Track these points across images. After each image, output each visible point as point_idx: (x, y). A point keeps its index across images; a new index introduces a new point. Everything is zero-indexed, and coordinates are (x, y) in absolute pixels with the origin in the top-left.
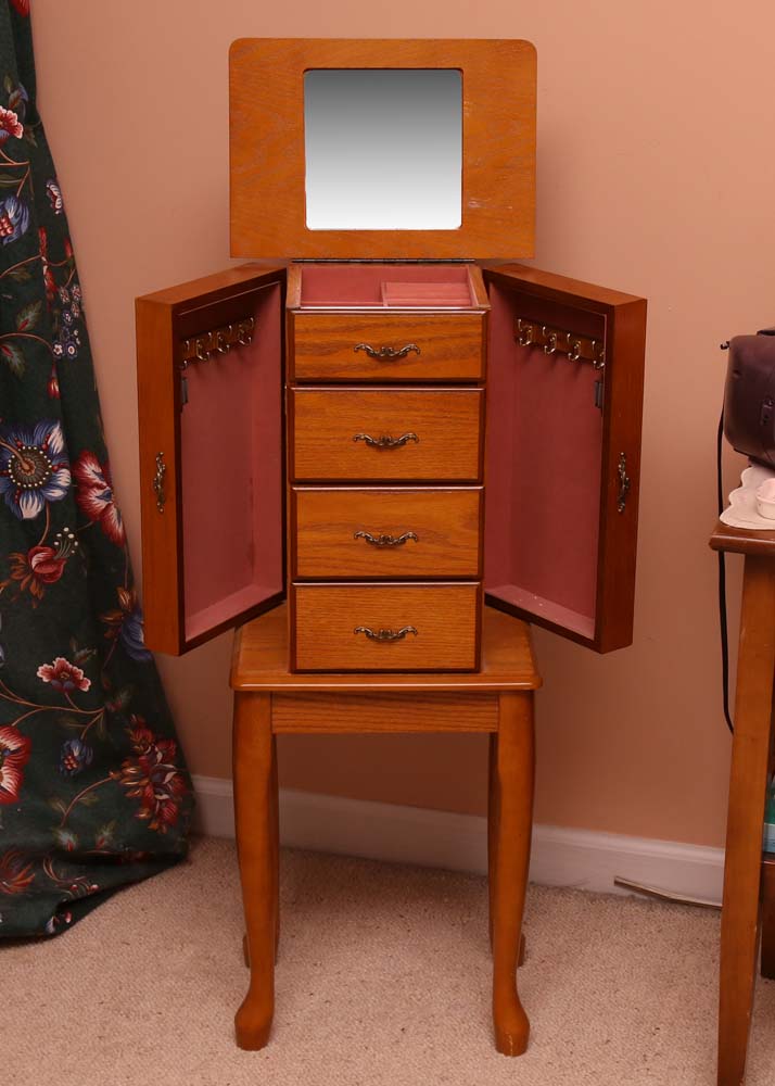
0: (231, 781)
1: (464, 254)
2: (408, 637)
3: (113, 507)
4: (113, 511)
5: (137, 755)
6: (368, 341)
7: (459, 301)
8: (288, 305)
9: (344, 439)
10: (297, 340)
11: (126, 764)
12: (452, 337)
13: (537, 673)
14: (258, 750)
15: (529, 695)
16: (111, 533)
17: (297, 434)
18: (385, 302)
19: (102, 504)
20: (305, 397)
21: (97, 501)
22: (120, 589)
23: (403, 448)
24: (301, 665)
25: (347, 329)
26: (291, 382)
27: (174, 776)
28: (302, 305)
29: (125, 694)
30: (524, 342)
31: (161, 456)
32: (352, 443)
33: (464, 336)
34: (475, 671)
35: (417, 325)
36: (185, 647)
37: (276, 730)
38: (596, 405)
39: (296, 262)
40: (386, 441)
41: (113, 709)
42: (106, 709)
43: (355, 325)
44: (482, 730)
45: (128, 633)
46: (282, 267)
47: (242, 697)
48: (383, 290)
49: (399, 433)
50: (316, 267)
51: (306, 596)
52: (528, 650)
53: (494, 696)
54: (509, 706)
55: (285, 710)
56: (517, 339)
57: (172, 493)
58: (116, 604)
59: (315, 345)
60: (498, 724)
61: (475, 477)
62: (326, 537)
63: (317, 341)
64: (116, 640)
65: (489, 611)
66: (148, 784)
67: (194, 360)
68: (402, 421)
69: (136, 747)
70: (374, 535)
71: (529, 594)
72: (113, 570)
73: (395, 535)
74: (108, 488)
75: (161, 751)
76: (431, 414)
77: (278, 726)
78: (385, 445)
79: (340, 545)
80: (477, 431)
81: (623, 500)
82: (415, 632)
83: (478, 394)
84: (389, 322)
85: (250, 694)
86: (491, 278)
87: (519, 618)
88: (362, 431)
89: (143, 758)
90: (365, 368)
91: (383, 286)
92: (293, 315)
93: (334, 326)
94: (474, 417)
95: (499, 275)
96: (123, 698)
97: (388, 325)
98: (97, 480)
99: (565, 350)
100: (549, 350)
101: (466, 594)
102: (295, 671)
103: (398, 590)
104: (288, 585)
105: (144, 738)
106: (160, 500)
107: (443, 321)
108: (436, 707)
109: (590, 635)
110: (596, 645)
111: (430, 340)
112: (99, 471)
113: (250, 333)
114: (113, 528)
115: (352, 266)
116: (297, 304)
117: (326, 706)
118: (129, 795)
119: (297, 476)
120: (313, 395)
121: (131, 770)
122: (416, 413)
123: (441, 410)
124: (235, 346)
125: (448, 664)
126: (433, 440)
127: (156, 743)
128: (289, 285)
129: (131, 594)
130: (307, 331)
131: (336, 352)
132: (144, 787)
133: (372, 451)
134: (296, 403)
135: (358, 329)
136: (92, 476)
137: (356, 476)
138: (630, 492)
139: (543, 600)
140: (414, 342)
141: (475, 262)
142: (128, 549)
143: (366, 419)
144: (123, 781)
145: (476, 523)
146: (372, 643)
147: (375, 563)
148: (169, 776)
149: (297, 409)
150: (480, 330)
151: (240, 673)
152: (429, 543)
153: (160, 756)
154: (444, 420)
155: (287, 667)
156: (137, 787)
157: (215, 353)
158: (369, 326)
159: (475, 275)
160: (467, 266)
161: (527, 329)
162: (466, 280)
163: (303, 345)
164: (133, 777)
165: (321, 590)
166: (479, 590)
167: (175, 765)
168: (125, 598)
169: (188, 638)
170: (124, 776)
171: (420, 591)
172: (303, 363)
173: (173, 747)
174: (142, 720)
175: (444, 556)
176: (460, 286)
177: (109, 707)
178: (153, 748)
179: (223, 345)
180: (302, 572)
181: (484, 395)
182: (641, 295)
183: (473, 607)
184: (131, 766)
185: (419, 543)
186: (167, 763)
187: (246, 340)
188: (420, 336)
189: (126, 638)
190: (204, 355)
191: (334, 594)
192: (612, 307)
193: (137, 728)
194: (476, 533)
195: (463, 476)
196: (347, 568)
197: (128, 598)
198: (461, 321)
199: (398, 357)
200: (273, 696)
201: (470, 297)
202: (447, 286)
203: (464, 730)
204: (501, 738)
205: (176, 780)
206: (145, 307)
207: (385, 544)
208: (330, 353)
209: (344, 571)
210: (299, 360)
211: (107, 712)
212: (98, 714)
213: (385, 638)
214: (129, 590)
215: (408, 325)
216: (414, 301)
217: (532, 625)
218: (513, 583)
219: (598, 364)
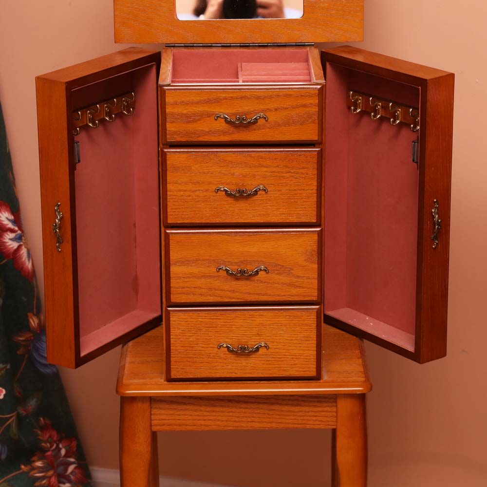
0: (119, 471)
1: (306, 38)
2: (262, 351)
3: (23, 247)
4: (24, 251)
5: (44, 451)
6: (224, 111)
7: (301, 77)
8: (160, 83)
9: (207, 190)
10: (167, 111)
11: (34, 458)
12: (294, 107)
13: (367, 379)
14: (140, 445)
15: (361, 398)
16: (22, 268)
17: (169, 187)
18: (241, 80)
19: (15, 245)
20: (175, 157)
21: (10, 242)
22: (30, 314)
23: (255, 198)
24: (174, 375)
25: (209, 102)
26: (163, 145)
27: (75, 468)
28: (173, 82)
29: (35, 400)
30: (355, 110)
31: (59, 206)
32: (214, 194)
33: (304, 106)
34: (317, 378)
35: (265, 97)
36: (80, 361)
37: (155, 429)
38: (413, 160)
39: (168, 46)
40: (241, 192)
41: (24, 413)
42: (18, 414)
43: (214, 98)
44: (322, 427)
45: (37, 350)
46: (158, 51)
47: (127, 401)
48: (239, 69)
49: (251, 185)
50: (185, 50)
51: (178, 319)
52: (360, 361)
53: (333, 398)
54: (345, 407)
55: (163, 412)
56: (349, 108)
57: (68, 236)
58: (27, 327)
59: (182, 115)
60: (336, 422)
61: (314, 220)
62: (195, 270)
63: (185, 112)
64: (27, 356)
65: (327, 329)
66: (53, 475)
67: (85, 128)
68: (254, 176)
69: (43, 444)
70: (233, 268)
71: (362, 315)
72: (24, 299)
73: (250, 268)
74: (19, 232)
75: (65, 447)
76: (279, 170)
77: (156, 425)
78: (241, 195)
79: (205, 276)
80: (315, 183)
81: (436, 238)
82: (267, 347)
83: (316, 153)
84: (242, 95)
85: (133, 399)
86: (326, 58)
87: (353, 335)
88: (222, 184)
89: (49, 453)
90: (224, 133)
91: (239, 65)
92: (164, 91)
93: (197, 99)
94: (313, 172)
95: (333, 55)
96: (32, 404)
97: (242, 98)
98: (10, 225)
99: (388, 116)
100: (375, 116)
101: (308, 317)
102: (170, 380)
103: (252, 313)
104: (164, 310)
105: (50, 437)
106: (58, 242)
107: (287, 94)
108: (286, 408)
109: (410, 348)
110: (416, 357)
111: (276, 110)
112: (12, 217)
113: (131, 105)
114: (23, 264)
115: (214, 50)
116: (168, 81)
117: (196, 408)
118: (37, 484)
119: (169, 221)
120: (182, 155)
121: (39, 464)
122: (265, 169)
123: (286, 167)
124: (120, 115)
125: (294, 373)
126: (279, 191)
127: (60, 441)
128: (162, 65)
129: (39, 319)
130: (176, 103)
131: (199, 120)
132: (50, 477)
133: (230, 200)
134: (168, 162)
135: (217, 101)
136: (6, 222)
137: (218, 220)
138: (442, 231)
139: (372, 319)
140: (262, 111)
141: (316, 45)
142: (36, 281)
143: (225, 174)
144: (32, 473)
145: (315, 258)
146: (233, 356)
147: (234, 291)
148: (71, 468)
149: (169, 166)
150: (317, 101)
151: (125, 381)
152: (278, 274)
153: (63, 452)
154: (289, 175)
155: (164, 376)
156: (43, 478)
157: (103, 121)
158: (225, 99)
159: (314, 55)
160: (308, 48)
161: (357, 100)
162: (307, 61)
163: (172, 114)
164: (41, 470)
165: (191, 314)
166: (318, 312)
167: (76, 459)
168: (34, 322)
169: (83, 354)
170: (33, 469)
171: (270, 314)
172: (173, 129)
173: (74, 443)
174: (48, 422)
175: (290, 285)
176: (302, 65)
177: (20, 411)
178: (58, 445)
179: (109, 114)
180: (174, 298)
181: (321, 154)
182: (450, 70)
183: (314, 326)
184: (38, 460)
185: (270, 275)
186: (70, 457)
187: (129, 111)
188: (268, 107)
189: (35, 355)
190: (94, 123)
191: (202, 316)
192: (427, 80)
193: (44, 428)
194: (316, 266)
195: (304, 220)
196: (210, 295)
197: (36, 321)
198: (301, 94)
199: (250, 124)
200: (152, 400)
201: (310, 74)
202: (292, 65)
203: (308, 427)
204: (338, 433)
205: (77, 471)
206: (44, 83)
207: (242, 275)
208: (194, 121)
209: (210, 298)
210: (170, 127)
211: (19, 416)
212: (12, 417)
213: (242, 352)
214: (37, 315)
215: (258, 98)
216: (264, 78)
217: (365, 340)
218: (349, 307)
219: (415, 127)
